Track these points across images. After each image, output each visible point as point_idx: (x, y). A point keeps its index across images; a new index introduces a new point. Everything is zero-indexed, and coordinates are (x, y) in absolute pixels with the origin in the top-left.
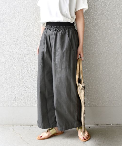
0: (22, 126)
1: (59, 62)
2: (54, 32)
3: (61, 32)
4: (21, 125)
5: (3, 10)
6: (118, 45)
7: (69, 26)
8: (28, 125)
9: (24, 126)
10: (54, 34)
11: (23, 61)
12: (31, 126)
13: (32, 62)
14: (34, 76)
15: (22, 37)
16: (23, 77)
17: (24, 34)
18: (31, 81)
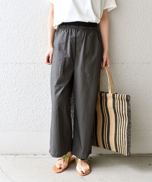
0: (5, 156)
4: (3, 155)
6: (128, 51)
8: (12, 155)
9: (6, 156)
11: (6, 72)
12: (15, 156)
13: (16, 74)
14: (19, 91)
15: (4, 40)
16: (5, 93)
17: (7, 37)
18: (16, 97)
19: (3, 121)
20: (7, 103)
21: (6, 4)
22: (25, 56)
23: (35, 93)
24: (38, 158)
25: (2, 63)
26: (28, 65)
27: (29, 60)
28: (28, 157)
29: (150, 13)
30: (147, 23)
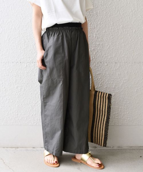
4: (4, 148)
6: (121, 52)
8: (12, 148)
9: (7, 149)
11: (7, 71)
12: (16, 149)
13: (17, 72)
14: (20, 88)
15: (6, 40)
16: (6, 90)
17: (9, 38)
18: (17, 94)
19: (4, 116)
20: (8, 99)
21: (8, 7)
22: (25, 56)
23: (34, 90)
24: (37, 150)
25: (4, 62)
26: (28, 64)
27: (28, 59)
28: (27, 150)
29: (141, 16)
30: (138, 25)
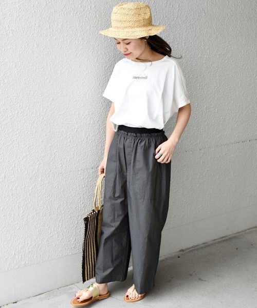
1: (140, 189)
2: (133, 144)
3: (143, 143)
5: (51, 98)
7: (156, 134)
10: (132, 146)
